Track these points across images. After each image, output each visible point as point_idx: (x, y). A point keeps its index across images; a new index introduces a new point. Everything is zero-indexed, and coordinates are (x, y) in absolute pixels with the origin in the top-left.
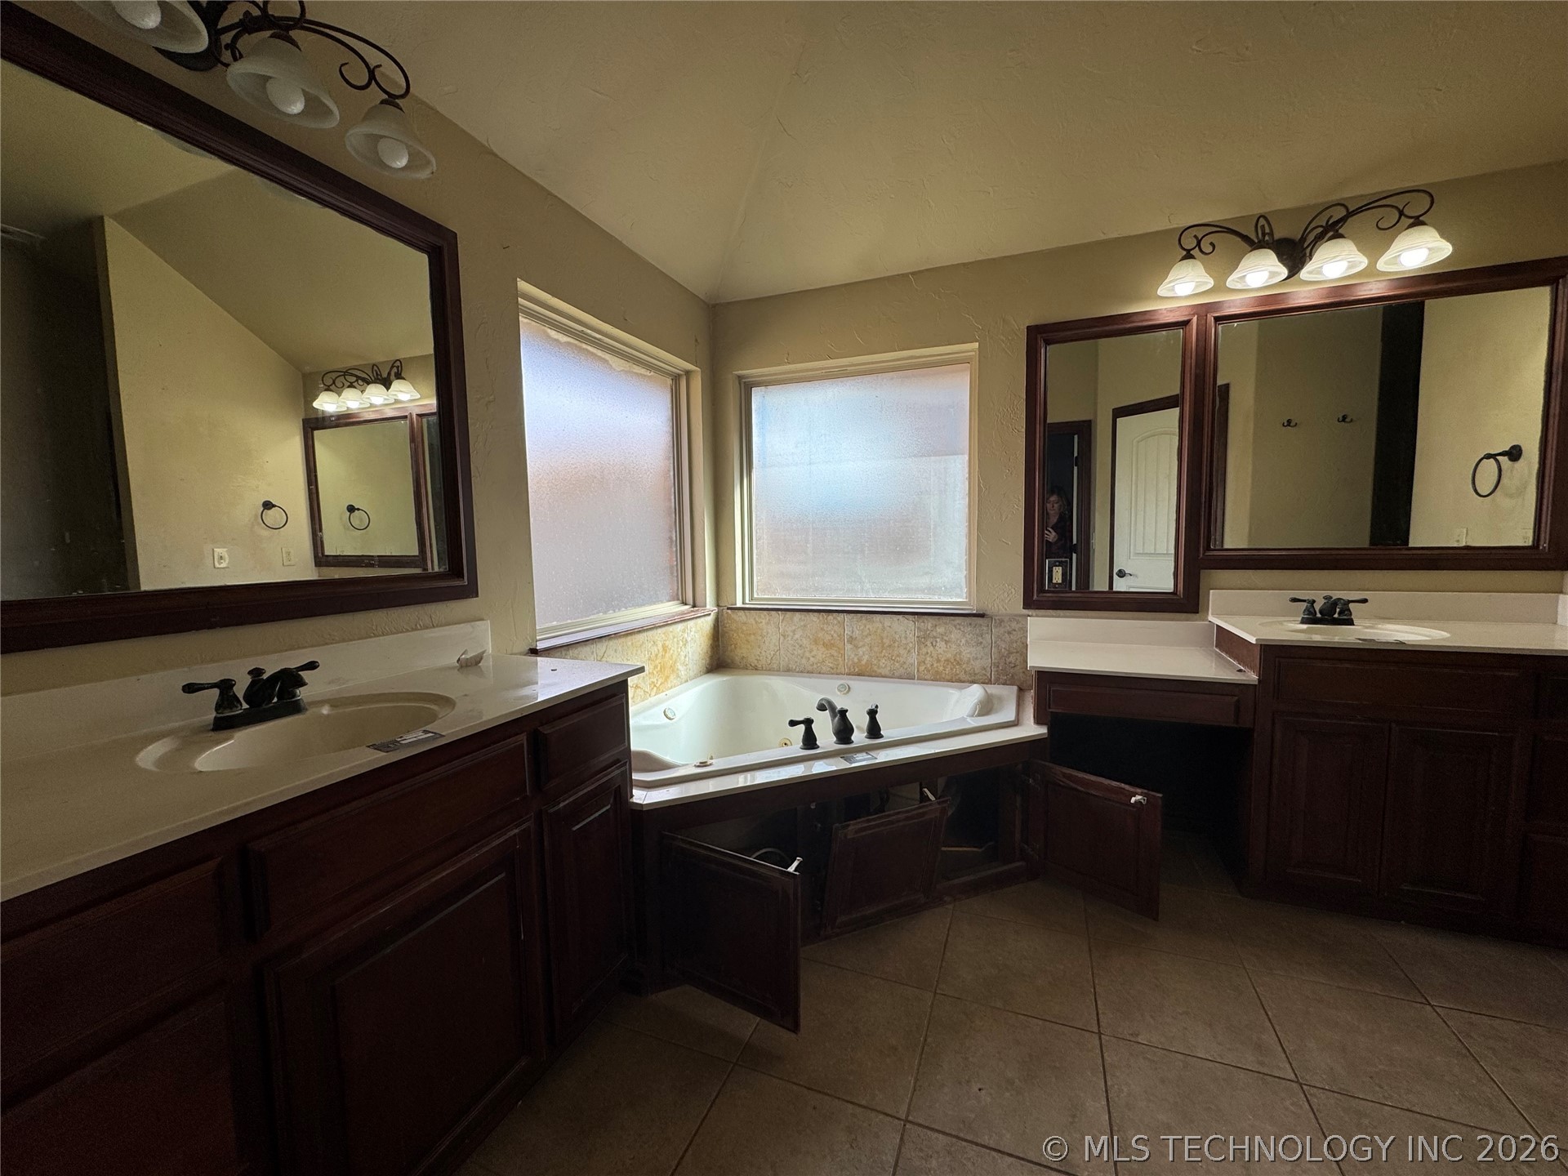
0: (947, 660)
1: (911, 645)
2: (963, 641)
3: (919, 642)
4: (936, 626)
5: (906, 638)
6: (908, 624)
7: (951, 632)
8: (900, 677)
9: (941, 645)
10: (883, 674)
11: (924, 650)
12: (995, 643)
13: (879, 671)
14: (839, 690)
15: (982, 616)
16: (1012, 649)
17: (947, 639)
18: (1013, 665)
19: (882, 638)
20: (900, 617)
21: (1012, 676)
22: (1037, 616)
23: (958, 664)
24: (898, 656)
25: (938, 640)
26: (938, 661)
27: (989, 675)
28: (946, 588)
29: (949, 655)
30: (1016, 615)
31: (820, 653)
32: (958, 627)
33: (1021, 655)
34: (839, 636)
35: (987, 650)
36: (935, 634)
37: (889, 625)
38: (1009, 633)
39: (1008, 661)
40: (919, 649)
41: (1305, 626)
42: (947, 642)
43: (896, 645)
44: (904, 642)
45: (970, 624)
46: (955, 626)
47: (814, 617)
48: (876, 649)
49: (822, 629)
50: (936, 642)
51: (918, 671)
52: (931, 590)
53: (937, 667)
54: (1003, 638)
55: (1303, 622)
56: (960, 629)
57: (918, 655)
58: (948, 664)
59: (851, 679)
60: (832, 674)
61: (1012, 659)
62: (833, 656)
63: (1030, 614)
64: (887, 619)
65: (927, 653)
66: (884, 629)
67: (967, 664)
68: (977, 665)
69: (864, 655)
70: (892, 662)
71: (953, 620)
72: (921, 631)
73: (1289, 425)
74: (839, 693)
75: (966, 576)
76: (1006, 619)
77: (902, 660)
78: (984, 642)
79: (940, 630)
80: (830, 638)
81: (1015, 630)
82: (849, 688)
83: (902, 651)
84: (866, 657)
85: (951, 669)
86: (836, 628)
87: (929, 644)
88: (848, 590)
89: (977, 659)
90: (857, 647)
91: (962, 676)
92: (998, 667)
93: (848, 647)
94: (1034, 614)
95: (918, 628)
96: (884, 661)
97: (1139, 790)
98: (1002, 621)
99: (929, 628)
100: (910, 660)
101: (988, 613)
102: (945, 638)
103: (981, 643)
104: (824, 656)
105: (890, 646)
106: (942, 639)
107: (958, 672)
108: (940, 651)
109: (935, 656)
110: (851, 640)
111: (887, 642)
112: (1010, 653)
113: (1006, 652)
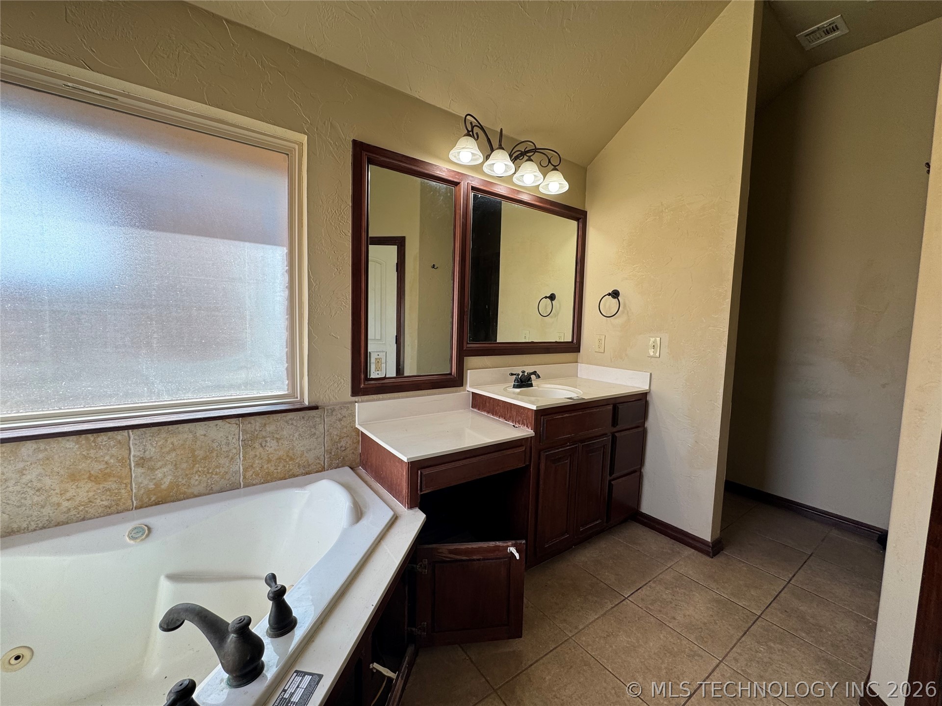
0: (280, 458)
1: (234, 451)
2: (296, 435)
3: (245, 446)
4: (265, 425)
5: (228, 444)
6: (231, 427)
7: (282, 429)
8: (221, 491)
9: (272, 445)
10: (196, 493)
11: (252, 453)
12: (328, 431)
13: (190, 491)
14: (132, 538)
15: (316, 408)
16: (343, 435)
17: (278, 437)
18: (344, 449)
19: (193, 451)
20: (219, 422)
21: (343, 458)
22: (362, 402)
23: (291, 459)
24: (217, 467)
25: (268, 439)
26: (269, 461)
27: (322, 463)
28: (266, 382)
29: (281, 453)
30: (347, 403)
31: (83, 491)
32: (290, 422)
33: (351, 438)
34: (119, 461)
35: (321, 440)
36: (264, 434)
37: (203, 432)
38: (340, 420)
39: (339, 445)
40: (245, 453)
41: (518, 390)
42: (278, 440)
43: (214, 454)
44: (225, 448)
45: (303, 418)
46: (287, 422)
47: (69, 444)
48: (184, 466)
49: (86, 457)
50: (266, 441)
51: (244, 478)
52: (247, 384)
53: (268, 468)
54: (335, 425)
55: (515, 387)
56: (292, 424)
57: (244, 459)
58: (280, 462)
59: (147, 516)
60: (110, 514)
61: (343, 443)
62: (109, 490)
63: (357, 400)
64: (200, 428)
65: (256, 456)
66: (195, 439)
67: (301, 457)
68: (310, 457)
69: (165, 476)
70: (208, 476)
71: (286, 416)
72: (247, 433)
73: (434, 268)
74: (132, 542)
75: (287, 369)
76: (337, 407)
77: (223, 470)
78: (317, 432)
79: (270, 428)
80: (102, 466)
81: (345, 417)
82: (149, 529)
83: (222, 461)
84: (167, 481)
85: (284, 466)
86: (114, 451)
87: (257, 445)
88: (126, 395)
89: (310, 450)
90: (152, 469)
91: (296, 470)
92: (331, 453)
93: (137, 472)
94: (360, 400)
95: (244, 431)
96: (197, 477)
97: (510, 543)
98: (333, 410)
99: (257, 428)
100: (234, 468)
101: (319, 404)
102: (276, 436)
103: (315, 434)
104: (91, 494)
105: (205, 458)
106: (273, 438)
107: (291, 467)
108: (270, 450)
109: (266, 457)
110: (142, 462)
111: (200, 453)
112: (341, 438)
113: (338, 438)
